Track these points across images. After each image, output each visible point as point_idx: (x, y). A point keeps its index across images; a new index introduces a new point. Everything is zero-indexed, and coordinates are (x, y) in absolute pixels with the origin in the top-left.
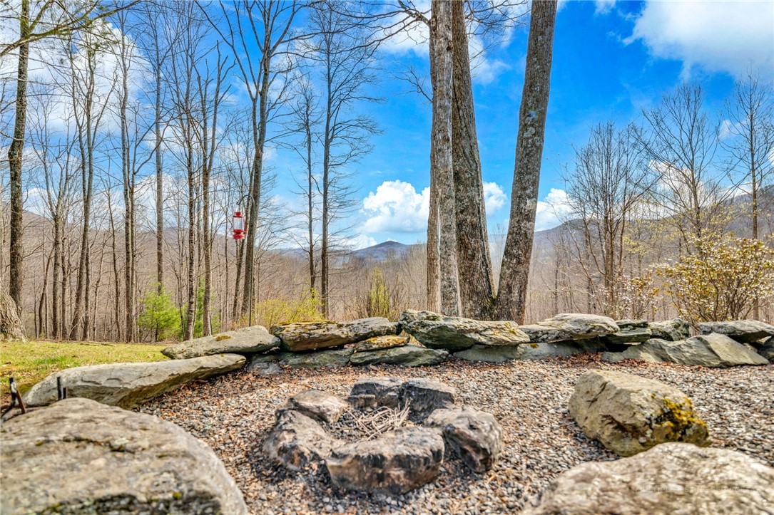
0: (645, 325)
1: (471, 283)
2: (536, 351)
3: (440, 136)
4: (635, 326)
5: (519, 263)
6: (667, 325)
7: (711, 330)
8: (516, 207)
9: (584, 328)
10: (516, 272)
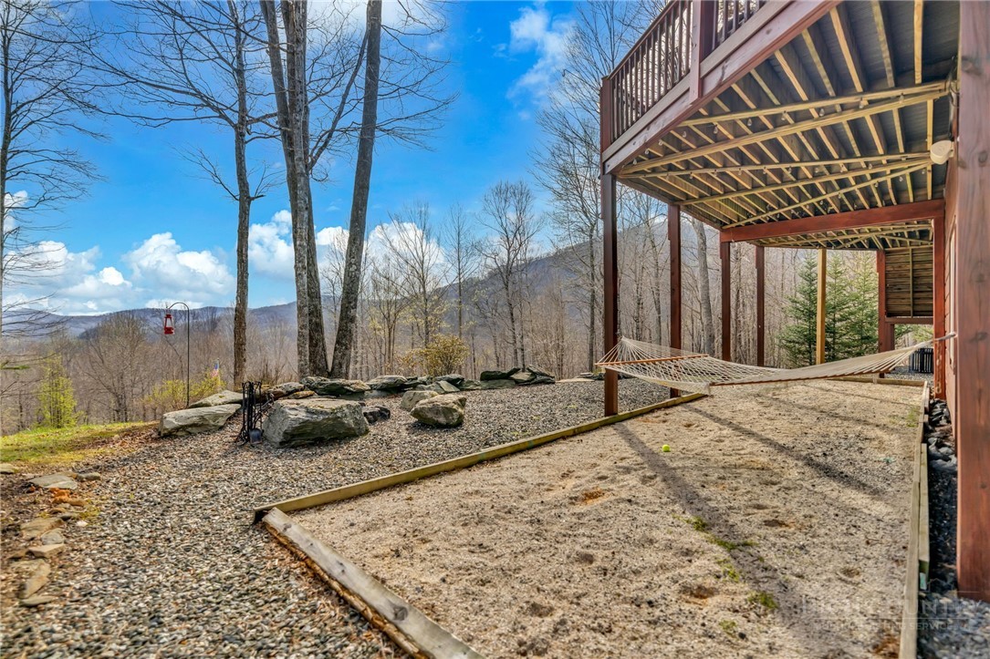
0: (416, 378)
1: (314, 362)
2: (372, 394)
3: (300, 265)
4: (413, 379)
5: (346, 349)
6: (424, 378)
7: (441, 380)
8: (344, 314)
9: (394, 381)
10: (344, 355)
